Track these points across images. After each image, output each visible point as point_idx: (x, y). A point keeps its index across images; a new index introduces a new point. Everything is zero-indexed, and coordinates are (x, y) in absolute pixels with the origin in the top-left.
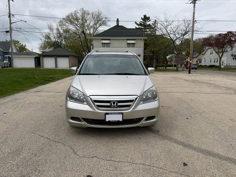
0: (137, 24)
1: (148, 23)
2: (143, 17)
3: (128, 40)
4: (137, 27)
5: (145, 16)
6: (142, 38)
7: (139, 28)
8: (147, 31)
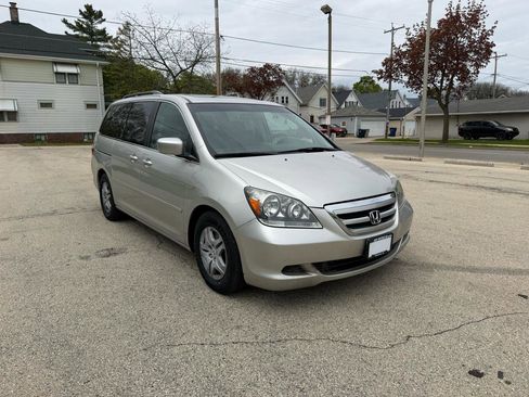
0: (70, 26)
1: (100, 27)
2: (84, 10)
3: (56, 63)
4: (71, 32)
5: (89, 8)
6: (98, 62)
7: (77, 36)
8: (99, 46)
